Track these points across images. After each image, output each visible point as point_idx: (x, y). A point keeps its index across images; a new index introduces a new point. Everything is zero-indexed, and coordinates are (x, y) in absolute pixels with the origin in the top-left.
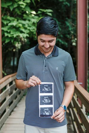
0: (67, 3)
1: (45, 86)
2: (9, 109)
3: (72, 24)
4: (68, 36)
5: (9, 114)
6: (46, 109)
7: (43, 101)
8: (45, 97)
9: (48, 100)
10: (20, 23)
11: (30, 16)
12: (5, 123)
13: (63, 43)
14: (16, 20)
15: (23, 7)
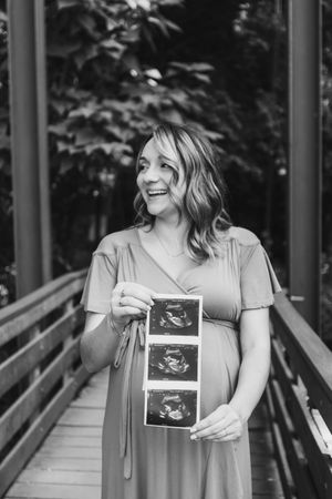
0: (259, 40)
1: (170, 307)
2: (71, 380)
3: (276, 107)
4: (265, 147)
5: (72, 395)
6: (171, 398)
7: (161, 366)
8: (168, 352)
9: (179, 364)
10: (106, 109)
11: (142, 85)
12: (60, 422)
13: (247, 168)
14: (95, 98)
15: (116, 55)
